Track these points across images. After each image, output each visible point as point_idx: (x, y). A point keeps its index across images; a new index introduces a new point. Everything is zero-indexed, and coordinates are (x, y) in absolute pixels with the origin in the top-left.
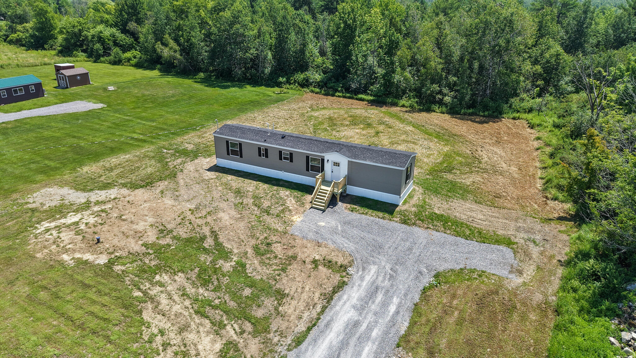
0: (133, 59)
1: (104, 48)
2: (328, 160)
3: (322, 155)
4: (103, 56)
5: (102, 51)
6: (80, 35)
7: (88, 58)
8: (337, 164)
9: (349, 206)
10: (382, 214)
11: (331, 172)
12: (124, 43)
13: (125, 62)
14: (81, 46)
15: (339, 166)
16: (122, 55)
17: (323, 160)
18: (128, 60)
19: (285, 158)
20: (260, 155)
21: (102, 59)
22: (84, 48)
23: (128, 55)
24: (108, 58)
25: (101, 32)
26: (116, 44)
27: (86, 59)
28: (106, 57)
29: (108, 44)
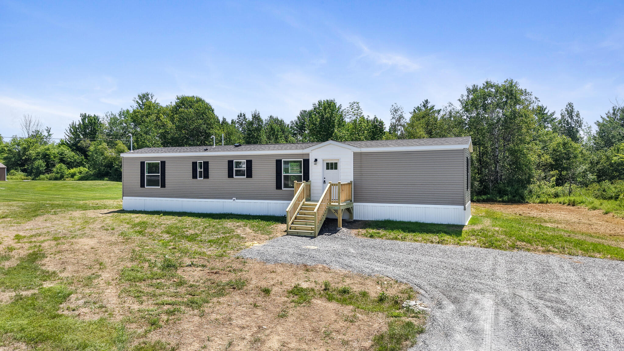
0: (77, 174)
1: (47, 165)
2: (316, 160)
3: (305, 151)
4: (43, 174)
5: (44, 168)
6: (24, 154)
7: (27, 176)
8: (332, 166)
9: (363, 231)
10: (437, 237)
11: (322, 181)
12: (73, 161)
13: (67, 177)
14: (22, 165)
15: (336, 168)
16: (66, 171)
17: (306, 162)
18: (72, 175)
19: (239, 173)
20: (194, 176)
21: (42, 176)
22: (25, 167)
23: (72, 171)
24: (48, 176)
25: (48, 149)
26: (62, 161)
27: (23, 177)
28: (47, 175)
29: (54, 161)
